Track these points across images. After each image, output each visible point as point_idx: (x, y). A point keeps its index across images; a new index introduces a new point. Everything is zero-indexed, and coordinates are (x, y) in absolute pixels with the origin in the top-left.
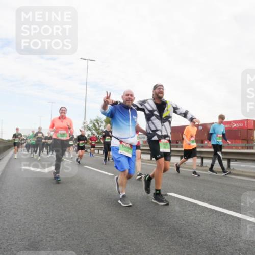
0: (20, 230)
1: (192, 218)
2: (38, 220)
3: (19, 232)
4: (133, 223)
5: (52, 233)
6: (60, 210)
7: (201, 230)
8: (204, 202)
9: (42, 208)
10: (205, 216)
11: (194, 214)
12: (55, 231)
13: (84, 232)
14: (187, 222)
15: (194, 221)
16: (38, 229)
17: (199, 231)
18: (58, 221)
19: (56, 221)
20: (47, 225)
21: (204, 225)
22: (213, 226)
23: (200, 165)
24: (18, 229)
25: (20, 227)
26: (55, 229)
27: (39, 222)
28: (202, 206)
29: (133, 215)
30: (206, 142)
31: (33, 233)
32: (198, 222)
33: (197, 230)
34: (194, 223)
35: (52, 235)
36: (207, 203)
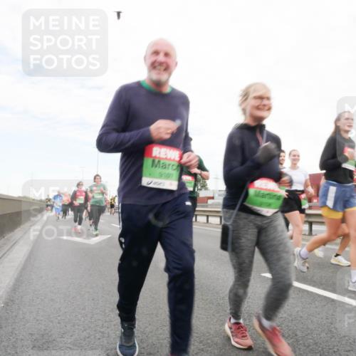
0: (59, 323)
1: (297, 309)
2: (83, 309)
3: (58, 325)
4: (214, 315)
5: (103, 326)
6: (112, 296)
7: (311, 326)
8: (314, 286)
9: (89, 292)
10: (316, 307)
11: (300, 304)
12: (106, 324)
13: (147, 327)
14: (291, 315)
15: (301, 314)
16: (84, 322)
17: (308, 328)
18: (110, 311)
19: (107, 311)
20: (95, 316)
21: (315, 320)
22: (330, 321)
23: (307, 233)
24: (57, 321)
25: (59, 318)
26: (106, 322)
27: (83, 312)
28: (312, 292)
29: (213, 304)
30: (315, 201)
31: (77, 327)
32: (306, 315)
33: (305, 327)
34: (301, 317)
35: (102, 330)
36: (319, 288)
